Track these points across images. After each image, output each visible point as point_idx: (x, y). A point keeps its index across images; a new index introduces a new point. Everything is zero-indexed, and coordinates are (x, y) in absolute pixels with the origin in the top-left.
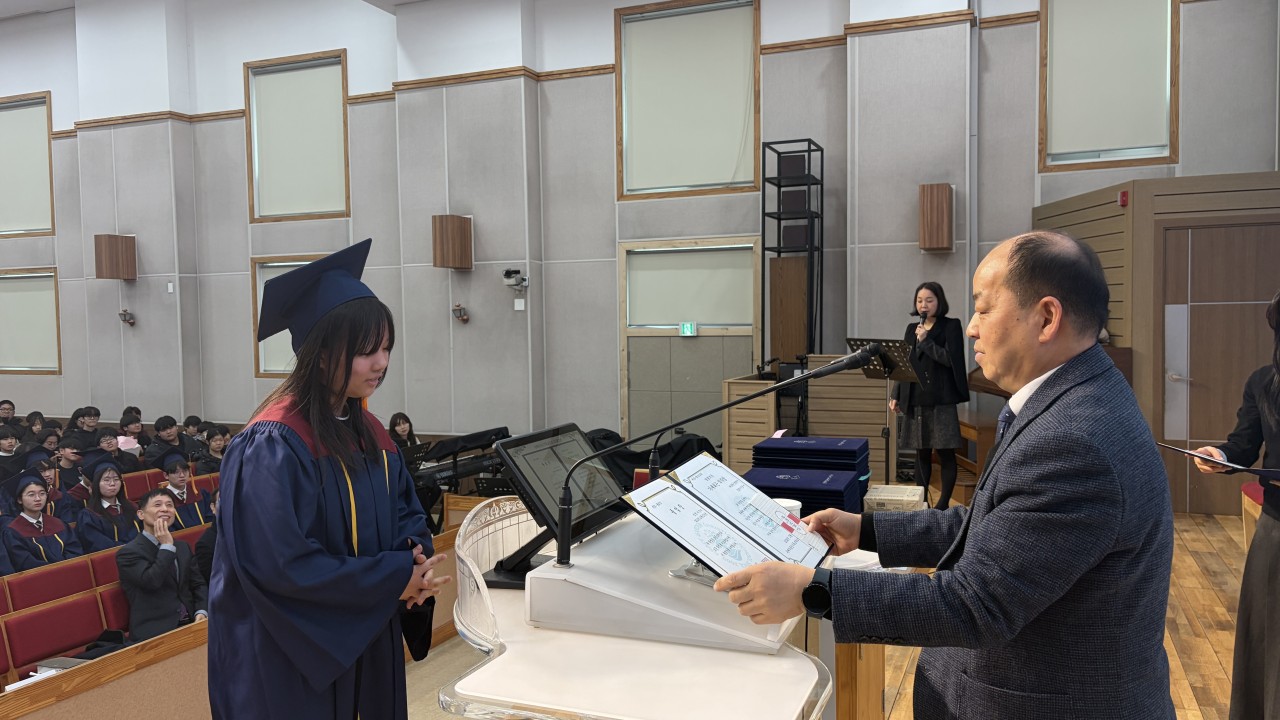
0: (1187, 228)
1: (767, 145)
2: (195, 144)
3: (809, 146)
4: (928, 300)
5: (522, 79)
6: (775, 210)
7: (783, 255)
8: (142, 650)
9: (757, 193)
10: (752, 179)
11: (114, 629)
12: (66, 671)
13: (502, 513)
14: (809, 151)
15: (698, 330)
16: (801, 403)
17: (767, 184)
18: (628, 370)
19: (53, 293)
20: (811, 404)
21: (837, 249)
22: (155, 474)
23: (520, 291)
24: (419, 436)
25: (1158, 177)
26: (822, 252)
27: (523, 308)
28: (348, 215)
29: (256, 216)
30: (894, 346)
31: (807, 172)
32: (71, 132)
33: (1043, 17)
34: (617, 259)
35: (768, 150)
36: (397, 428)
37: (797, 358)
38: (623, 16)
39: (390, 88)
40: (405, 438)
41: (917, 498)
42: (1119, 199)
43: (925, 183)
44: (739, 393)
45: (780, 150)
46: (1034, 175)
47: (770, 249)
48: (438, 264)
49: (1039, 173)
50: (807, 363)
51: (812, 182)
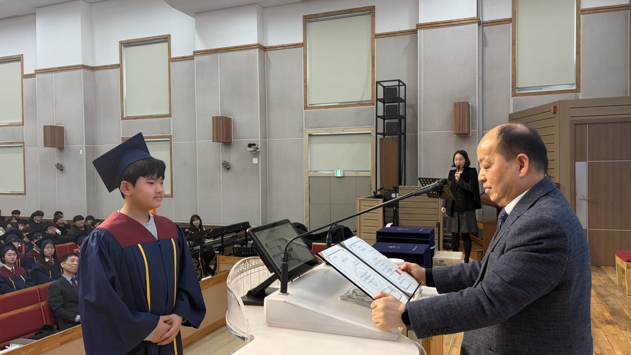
0: (586, 124)
1: (378, 83)
2: (95, 80)
3: (399, 83)
4: (461, 160)
5: (257, 50)
6: (382, 115)
7: (386, 137)
8: (63, 335)
9: (373, 106)
10: (370, 99)
11: (49, 324)
12: (24, 345)
13: (250, 265)
14: (399, 86)
15: (344, 173)
16: (396, 210)
17: (378, 102)
18: (309, 193)
19: (22, 155)
20: (400, 211)
21: (413, 134)
22: (72, 245)
23: (255, 154)
24: (204, 226)
25: (570, 99)
26: (405, 135)
27: (257, 163)
28: (170, 116)
29: (125, 116)
31: (398, 96)
32: (33, 74)
33: (513, 21)
34: (304, 138)
35: (378, 85)
36: (194, 222)
37: (393, 188)
38: (307, 19)
39: (192, 54)
40: (198, 227)
41: (459, 258)
42: (552, 110)
43: (457, 102)
44: (365, 205)
45: (385, 85)
46: (510, 97)
47: (380, 134)
48: (215, 141)
49: (512, 97)
50: (398, 190)
51: (400, 101)
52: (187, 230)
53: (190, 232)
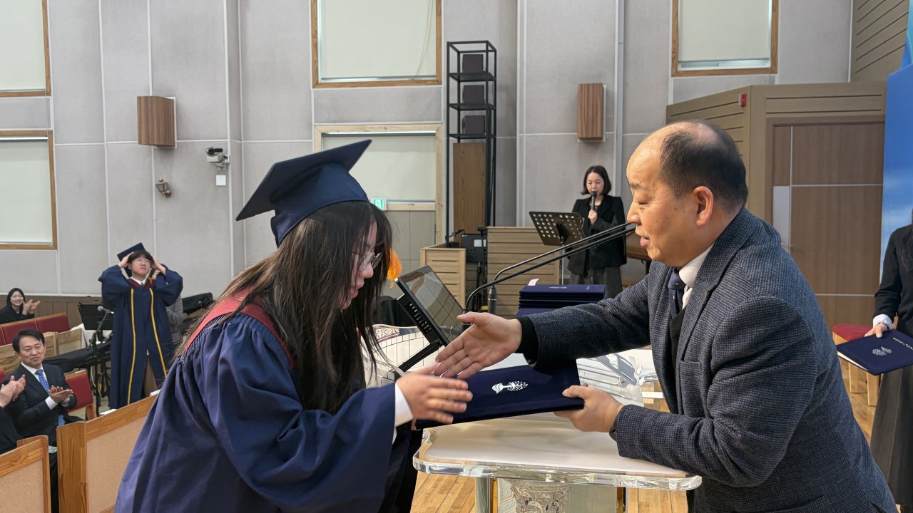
0: (790, 125)
1: (450, 45)
3: (487, 48)
4: (597, 183)
6: (456, 102)
7: (462, 141)
9: (440, 86)
10: (434, 73)
14: (487, 51)
15: (387, 206)
16: (481, 268)
17: (451, 79)
20: (490, 269)
21: (508, 137)
23: (220, 167)
25: (763, 83)
26: (495, 140)
27: (224, 184)
28: (47, 93)
30: (570, 218)
31: (484, 70)
34: (313, 141)
35: (451, 49)
37: (479, 230)
42: (740, 100)
43: (583, 83)
44: (435, 259)
45: (460, 50)
46: (668, 79)
47: (453, 136)
48: (143, 142)
49: (672, 76)
50: (486, 234)
51: (489, 78)
52: (100, 308)
53: (108, 311)
